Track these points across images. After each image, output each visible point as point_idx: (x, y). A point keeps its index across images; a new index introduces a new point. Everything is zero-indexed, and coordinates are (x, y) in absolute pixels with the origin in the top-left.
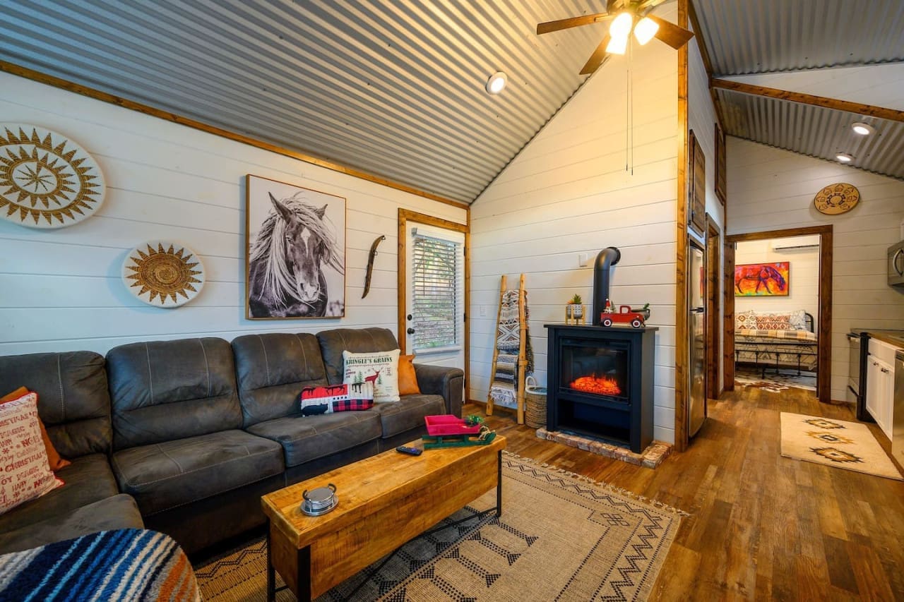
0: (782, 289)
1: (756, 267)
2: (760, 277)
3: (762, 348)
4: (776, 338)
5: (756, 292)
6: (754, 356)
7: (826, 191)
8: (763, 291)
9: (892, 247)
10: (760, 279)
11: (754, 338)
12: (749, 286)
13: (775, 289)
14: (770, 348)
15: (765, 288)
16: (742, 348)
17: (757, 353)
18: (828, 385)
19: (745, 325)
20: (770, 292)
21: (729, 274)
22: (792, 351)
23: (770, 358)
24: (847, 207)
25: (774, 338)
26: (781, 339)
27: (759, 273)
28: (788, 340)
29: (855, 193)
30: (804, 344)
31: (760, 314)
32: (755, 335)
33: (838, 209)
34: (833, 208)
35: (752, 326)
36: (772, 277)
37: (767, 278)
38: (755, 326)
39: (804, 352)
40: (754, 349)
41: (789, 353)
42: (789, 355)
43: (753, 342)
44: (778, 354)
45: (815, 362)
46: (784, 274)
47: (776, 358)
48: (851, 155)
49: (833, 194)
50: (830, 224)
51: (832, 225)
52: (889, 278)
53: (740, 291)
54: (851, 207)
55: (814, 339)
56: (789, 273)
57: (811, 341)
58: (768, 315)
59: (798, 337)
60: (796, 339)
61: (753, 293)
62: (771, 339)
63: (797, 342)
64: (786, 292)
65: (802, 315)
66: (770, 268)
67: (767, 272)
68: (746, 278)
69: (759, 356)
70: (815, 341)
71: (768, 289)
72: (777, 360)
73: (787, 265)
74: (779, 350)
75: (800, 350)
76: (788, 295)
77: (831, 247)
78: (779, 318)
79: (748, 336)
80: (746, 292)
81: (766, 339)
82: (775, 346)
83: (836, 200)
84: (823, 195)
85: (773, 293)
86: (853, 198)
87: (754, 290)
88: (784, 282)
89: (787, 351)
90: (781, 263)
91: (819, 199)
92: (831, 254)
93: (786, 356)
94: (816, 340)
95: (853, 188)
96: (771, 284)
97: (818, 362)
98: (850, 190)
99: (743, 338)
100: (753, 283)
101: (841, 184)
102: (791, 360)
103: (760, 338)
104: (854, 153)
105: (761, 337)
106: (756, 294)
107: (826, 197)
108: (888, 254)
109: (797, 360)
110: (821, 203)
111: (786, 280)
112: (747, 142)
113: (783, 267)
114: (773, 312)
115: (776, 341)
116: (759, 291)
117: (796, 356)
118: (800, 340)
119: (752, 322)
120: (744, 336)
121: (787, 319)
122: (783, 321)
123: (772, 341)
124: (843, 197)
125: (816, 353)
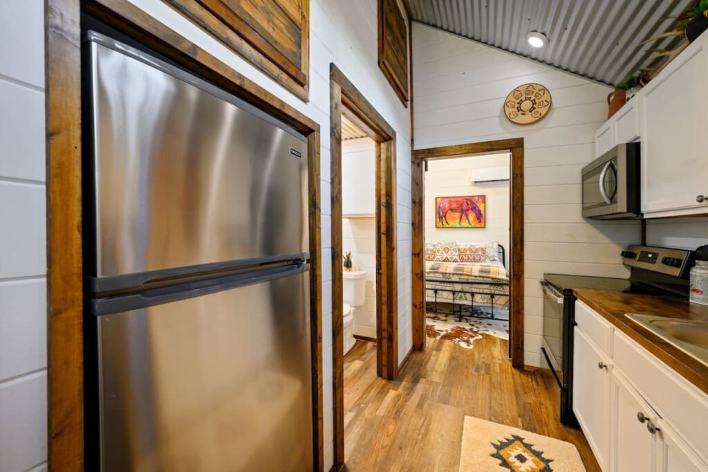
0: (480, 222)
1: (460, 199)
2: (462, 209)
3: (458, 287)
4: (471, 276)
5: (460, 224)
6: (451, 296)
7: (517, 93)
8: (465, 223)
9: (585, 168)
10: (462, 212)
11: (451, 276)
12: (453, 218)
13: (474, 221)
14: (467, 288)
15: (467, 221)
16: (440, 288)
17: (454, 292)
18: (520, 346)
19: (449, 257)
20: (470, 224)
21: (417, 201)
22: (485, 291)
23: (466, 299)
24: (538, 115)
25: (469, 276)
26: (476, 277)
27: (462, 205)
28: (481, 279)
29: (546, 97)
30: (497, 283)
31: (462, 245)
32: (452, 272)
33: (528, 118)
34: (523, 116)
35: (455, 257)
36: (472, 209)
37: (468, 210)
38: (457, 257)
39: (497, 292)
40: (451, 289)
41: (483, 294)
42: (483, 296)
43: (450, 280)
44: (473, 294)
45: (507, 302)
46: (481, 207)
47: (471, 299)
48: (544, 34)
49: (523, 99)
50: (521, 137)
51: (522, 139)
52: (584, 209)
53: (447, 222)
54: (543, 114)
55: (505, 278)
56: (485, 206)
57: (503, 280)
58: (469, 246)
59: (491, 275)
60: (489, 277)
61: (458, 225)
62: (466, 277)
63: (490, 281)
64: (483, 225)
65: (496, 246)
66: (471, 201)
67: (468, 204)
68: (451, 210)
69: (455, 296)
70: (506, 280)
71: (469, 221)
72: (472, 301)
73: (483, 198)
74: (474, 290)
75: (494, 290)
76: (484, 227)
77: (522, 167)
78: (477, 249)
79: (446, 274)
80: (452, 224)
81: (462, 277)
82: (469, 285)
83: (526, 105)
84: (513, 99)
85: (473, 225)
86: (545, 103)
87: (458, 221)
88: (481, 214)
89: (481, 291)
90: (479, 196)
91: (509, 104)
92: (522, 176)
93: (479, 296)
94: (508, 279)
95: (545, 89)
96: (472, 216)
97: (510, 304)
98: (541, 93)
99: (441, 276)
100: (457, 215)
101: (530, 85)
102: (485, 301)
103: (456, 276)
104: (547, 30)
105: (458, 274)
106: (459, 226)
107: (517, 101)
108: (583, 176)
109: (490, 301)
110: (511, 110)
111: (482, 212)
112: (434, 30)
113: (480, 200)
114: (472, 244)
115: (471, 279)
116: (462, 223)
117: (489, 296)
118: (493, 278)
119: (454, 254)
120: (442, 273)
121: (483, 250)
122: (480, 253)
123: (468, 279)
124: (534, 102)
125: (507, 293)
